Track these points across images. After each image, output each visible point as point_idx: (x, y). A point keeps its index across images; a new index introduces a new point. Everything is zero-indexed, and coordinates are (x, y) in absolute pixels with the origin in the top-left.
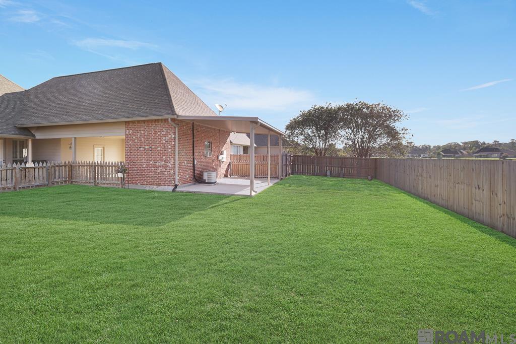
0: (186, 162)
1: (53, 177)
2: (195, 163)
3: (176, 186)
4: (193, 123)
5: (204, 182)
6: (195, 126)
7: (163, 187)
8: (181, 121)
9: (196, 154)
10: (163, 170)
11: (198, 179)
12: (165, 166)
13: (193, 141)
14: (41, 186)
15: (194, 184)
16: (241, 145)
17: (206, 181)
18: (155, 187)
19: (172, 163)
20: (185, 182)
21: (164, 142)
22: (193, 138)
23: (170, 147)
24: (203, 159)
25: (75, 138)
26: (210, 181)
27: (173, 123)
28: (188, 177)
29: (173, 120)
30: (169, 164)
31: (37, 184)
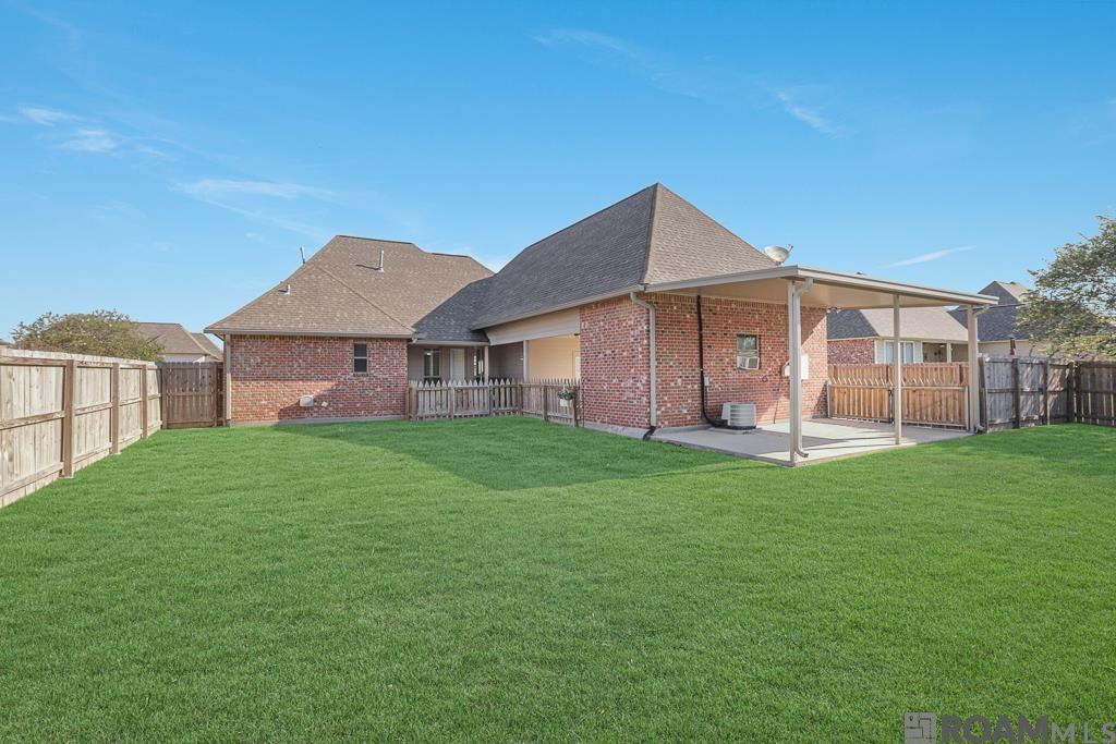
0: (680, 380)
1: (497, 405)
2: (707, 383)
3: (652, 429)
4: (699, 297)
5: (722, 425)
6: (705, 304)
7: (631, 429)
8: (663, 295)
9: (709, 364)
10: (632, 395)
11: (712, 419)
12: (634, 389)
13: (701, 336)
14: (481, 416)
15: (705, 429)
16: (917, 340)
17: (729, 424)
18: (620, 428)
19: (644, 382)
20: (678, 423)
21: (632, 340)
22: (701, 329)
23: (640, 349)
24: (733, 375)
25: (527, 341)
26: (737, 424)
27: (640, 302)
28: (685, 411)
29: (639, 295)
30: (639, 385)
31: (476, 413)
